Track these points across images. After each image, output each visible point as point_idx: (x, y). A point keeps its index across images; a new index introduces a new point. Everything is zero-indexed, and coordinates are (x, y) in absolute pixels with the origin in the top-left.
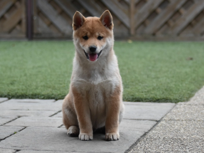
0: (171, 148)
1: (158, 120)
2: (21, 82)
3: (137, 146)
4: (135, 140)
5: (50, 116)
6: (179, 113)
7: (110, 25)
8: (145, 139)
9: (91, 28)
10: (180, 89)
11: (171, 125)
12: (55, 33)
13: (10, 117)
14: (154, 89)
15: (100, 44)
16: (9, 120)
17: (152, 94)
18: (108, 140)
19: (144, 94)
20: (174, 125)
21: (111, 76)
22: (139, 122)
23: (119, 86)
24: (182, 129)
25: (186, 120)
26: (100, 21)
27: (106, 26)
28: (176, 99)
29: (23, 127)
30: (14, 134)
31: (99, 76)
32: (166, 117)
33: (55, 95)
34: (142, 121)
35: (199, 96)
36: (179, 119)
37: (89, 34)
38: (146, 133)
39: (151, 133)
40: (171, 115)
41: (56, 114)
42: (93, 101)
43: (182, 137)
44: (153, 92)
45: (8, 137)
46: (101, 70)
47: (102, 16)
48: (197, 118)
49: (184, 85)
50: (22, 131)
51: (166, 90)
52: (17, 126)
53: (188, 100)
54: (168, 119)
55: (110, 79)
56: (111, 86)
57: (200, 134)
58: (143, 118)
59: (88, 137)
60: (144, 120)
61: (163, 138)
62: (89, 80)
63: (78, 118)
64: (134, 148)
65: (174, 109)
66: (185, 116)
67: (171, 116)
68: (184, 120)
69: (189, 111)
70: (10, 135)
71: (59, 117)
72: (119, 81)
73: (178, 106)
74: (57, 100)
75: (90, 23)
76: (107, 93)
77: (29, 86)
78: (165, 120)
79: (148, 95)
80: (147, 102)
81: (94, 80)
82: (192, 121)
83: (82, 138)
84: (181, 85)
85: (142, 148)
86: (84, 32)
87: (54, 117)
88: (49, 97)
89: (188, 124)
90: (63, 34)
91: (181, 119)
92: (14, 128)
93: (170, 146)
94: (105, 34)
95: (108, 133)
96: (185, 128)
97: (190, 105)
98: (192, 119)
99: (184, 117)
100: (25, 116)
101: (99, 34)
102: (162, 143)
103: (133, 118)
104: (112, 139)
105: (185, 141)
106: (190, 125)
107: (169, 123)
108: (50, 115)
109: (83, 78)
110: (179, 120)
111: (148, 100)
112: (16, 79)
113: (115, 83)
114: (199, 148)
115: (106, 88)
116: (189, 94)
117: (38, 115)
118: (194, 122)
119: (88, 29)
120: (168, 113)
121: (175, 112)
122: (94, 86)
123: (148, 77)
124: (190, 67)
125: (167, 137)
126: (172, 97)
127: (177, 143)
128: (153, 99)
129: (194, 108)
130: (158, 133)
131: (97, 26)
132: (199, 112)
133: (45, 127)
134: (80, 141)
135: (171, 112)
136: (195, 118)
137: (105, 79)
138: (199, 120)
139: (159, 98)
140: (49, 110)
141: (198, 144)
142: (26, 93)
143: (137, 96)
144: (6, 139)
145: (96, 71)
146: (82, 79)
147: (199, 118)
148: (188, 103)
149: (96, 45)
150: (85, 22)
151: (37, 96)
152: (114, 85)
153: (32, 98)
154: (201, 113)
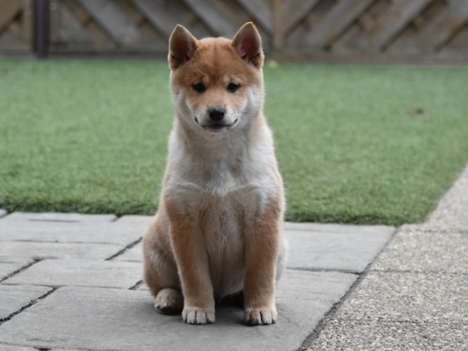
0: (399, 346)
1: (360, 270)
2: (33, 170)
3: (319, 339)
4: (314, 323)
5: (108, 259)
6: (407, 253)
7: (255, 57)
8: (336, 321)
9: (213, 66)
10: (404, 192)
11: (392, 283)
12: (99, 42)
13: (15, 260)
14: (343, 191)
15: (232, 101)
16: (15, 268)
17: (340, 203)
18: (251, 323)
19: (321, 202)
20: (398, 285)
21: (257, 175)
22: (317, 276)
23: (277, 198)
24: (419, 295)
25: (424, 272)
26: (232, 48)
27: (247, 59)
28: (397, 218)
29: (50, 286)
30: (30, 305)
31: (229, 175)
32: (379, 263)
33: (116, 205)
34: (323, 273)
35: (448, 207)
36: (410, 268)
37: (206, 79)
38: (336, 304)
39: (347, 307)
40: (389, 257)
41: (121, 252)
42: (216, 234)
43: (421, 316)
44: (342, 199)
45: (16, 313)
46: (234, 163)
47: (238, 36)
48: (449, 266)
49: (412, 180)
50: (47, 298)
51: (371, 193)
52: (35, 285)
53: (423, 218)
54: (383, 269)
55: (254, 182)
56: (258, 198)
57: (463, 309)
58: (325, 265)
59: (204, 315)
60: (327, 270)
61: (377, 319)
62: (208, 185)
63: (180, 272)
64: (313, 346)
65: (393, 241)
66: (422, 261)
67: (390, 260)
68: (420, 270)
69: (429, 247)
70: (20, 308)
71: (129, 261)
72: (277, 188)
73: (401, 234)
74: (119, 215)
75: (210, 53)
76: (249, 215)
77: (52, 180)
78: (375, 270)
79: (332, 206)
80: (328, 222)
81: (219, 186)
82: (440, 273)
83: (191, 318)
84: (404, 182)
85: (331, 345)
86: (195, 74)
87: (118, 262)
88: (101, 210)
89: (430, 283)
90: (119, 45)
91: (413, 267)
92: (29, 291)
93: (397, 341)
94: (244, 78)
95: (250, 306)
96: (426, 293)
97: (430, 231)
98: (439, 269)
99: (419, 262)
100: (52, 258)
101: (231, 79)
102: (376, 331)
103: (301, 265)
104: (260, 321)
105: (429, 329)
106: (436, 284)
107: (386, 280)
108: (109, 257)
109: (192, 181)
110: (408, 271)
111: (332, 219)
112: (20, 162)
113: (267, 191)
114: (463, 346)
115: (246, 204)
116: (424, 202)
117: (80, 254)
118: (443, 277)
119: (205, 68)
120: (382, 251)
121: (396, 250)
122: (218, 199)
123: (326, 158)
124: (420, 133)
125: (385, 317)
126: (386, 213)
127: (411, 333)
128: (343, 216)
129: (440, 240)
130: (364, 305)
131: (226, 59)
132: (452, 252)
133: (99, 287)
134: (185, 325)
135: (387, 250)
136: (446, 266)
137: (242, 183)
138: (454, 271)
139: (357, 213)
140: (105, 243)
141: (461, 335)
142: (49, 199)
143: (306, 209)
144: (12, 319)
145: (223, 165)
146: (190, 183)
147: (456, 267)
148: (425, 226)
149: (225, 106)
150: (198, 49)
151: (74, 206)
152: (264, 196)
153: (63, 211)
154: (458, 253)
